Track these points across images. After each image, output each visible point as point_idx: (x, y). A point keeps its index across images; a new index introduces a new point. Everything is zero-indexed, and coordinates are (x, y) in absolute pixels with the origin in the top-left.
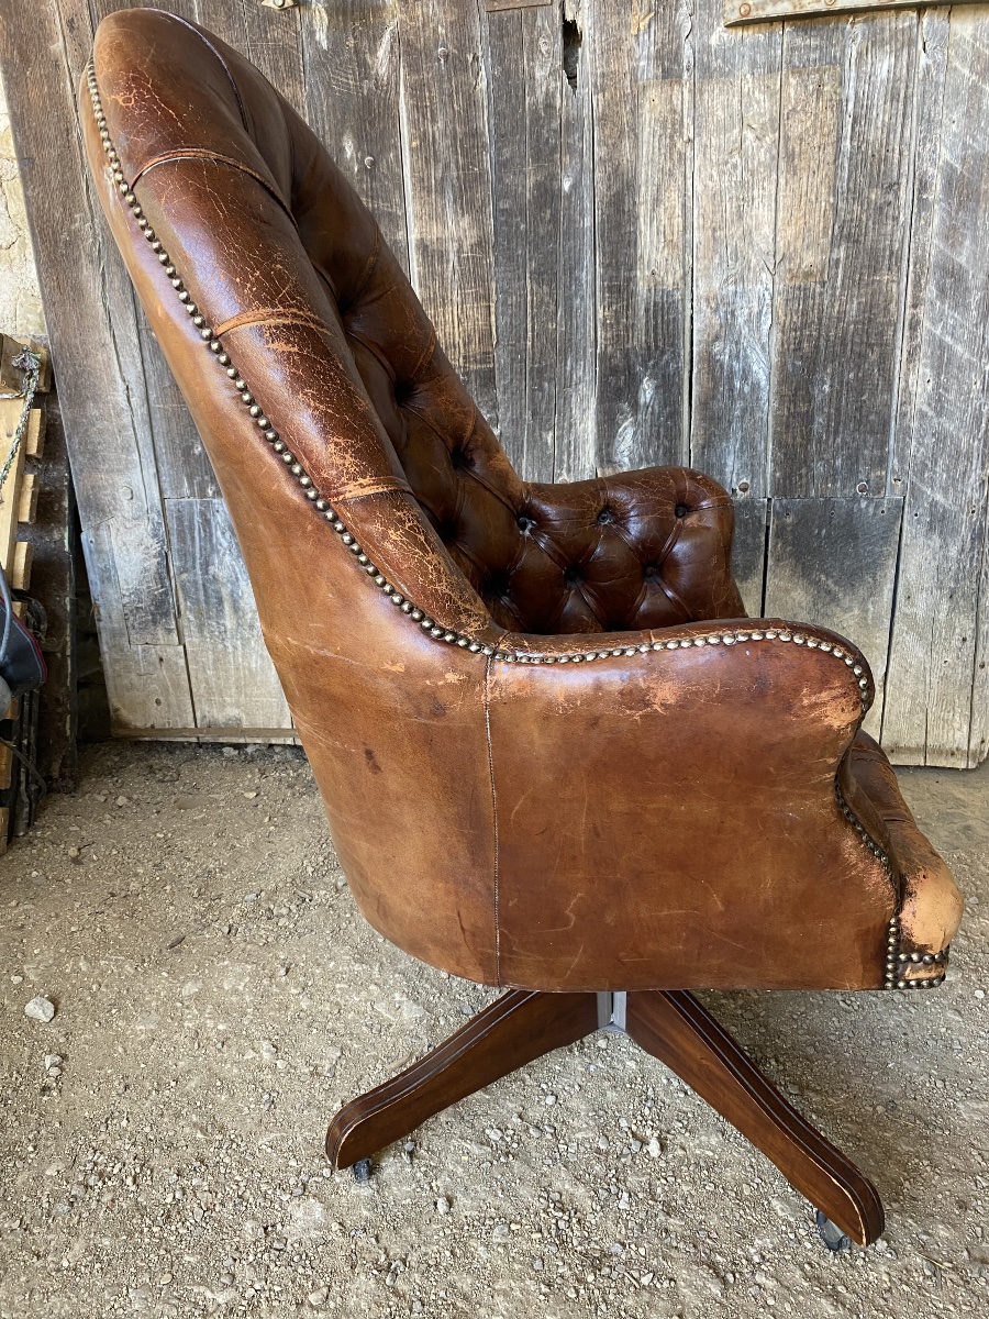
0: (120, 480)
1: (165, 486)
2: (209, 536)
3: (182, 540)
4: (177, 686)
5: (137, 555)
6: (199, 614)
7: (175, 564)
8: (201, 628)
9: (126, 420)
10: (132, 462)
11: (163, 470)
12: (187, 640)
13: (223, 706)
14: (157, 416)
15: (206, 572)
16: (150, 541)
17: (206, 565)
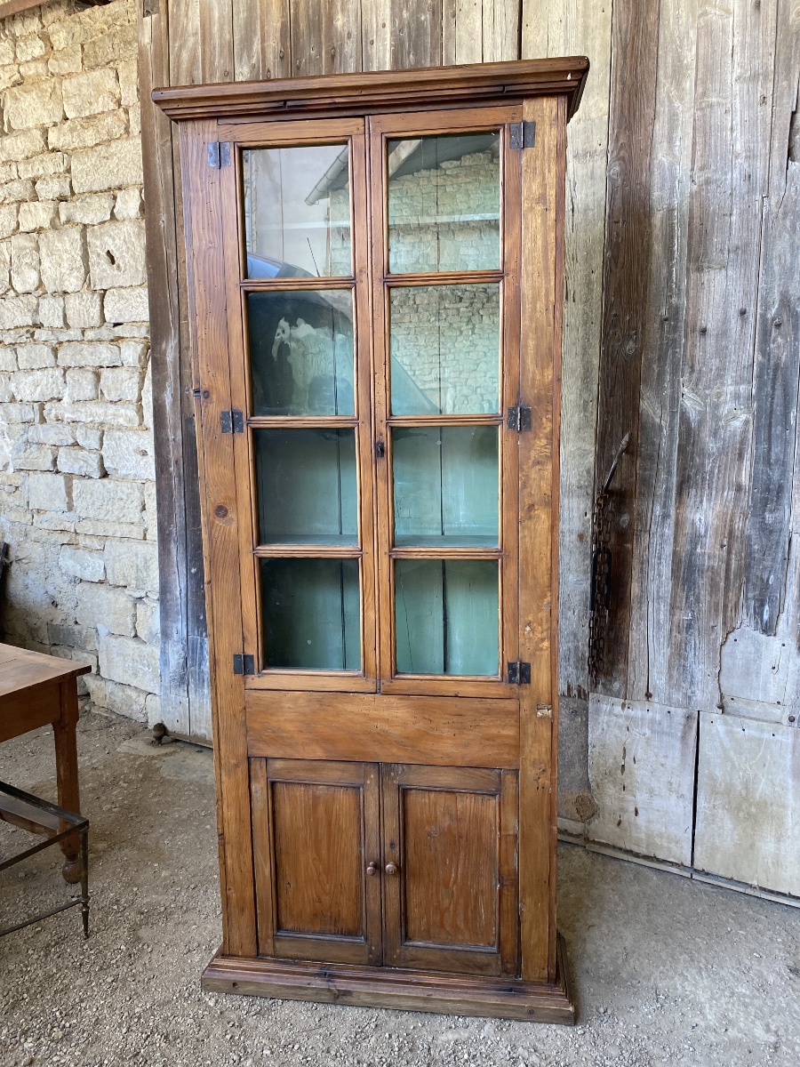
0: (174, 625)
1: (189, 630)
2: (202, 653)
3: (193, 653)
4: (185, 715)
5: (176, 657)
6: (195, 686)
7: (189, 663)
8: (196, 691)
9: (179, 602)
10: (178, 619)
11: (190, 623)
12: (190, 696)
13: (200, 728)
14: (189, 602)
15: (200, 668)
16: (181, 652)
17: (200, 665)
